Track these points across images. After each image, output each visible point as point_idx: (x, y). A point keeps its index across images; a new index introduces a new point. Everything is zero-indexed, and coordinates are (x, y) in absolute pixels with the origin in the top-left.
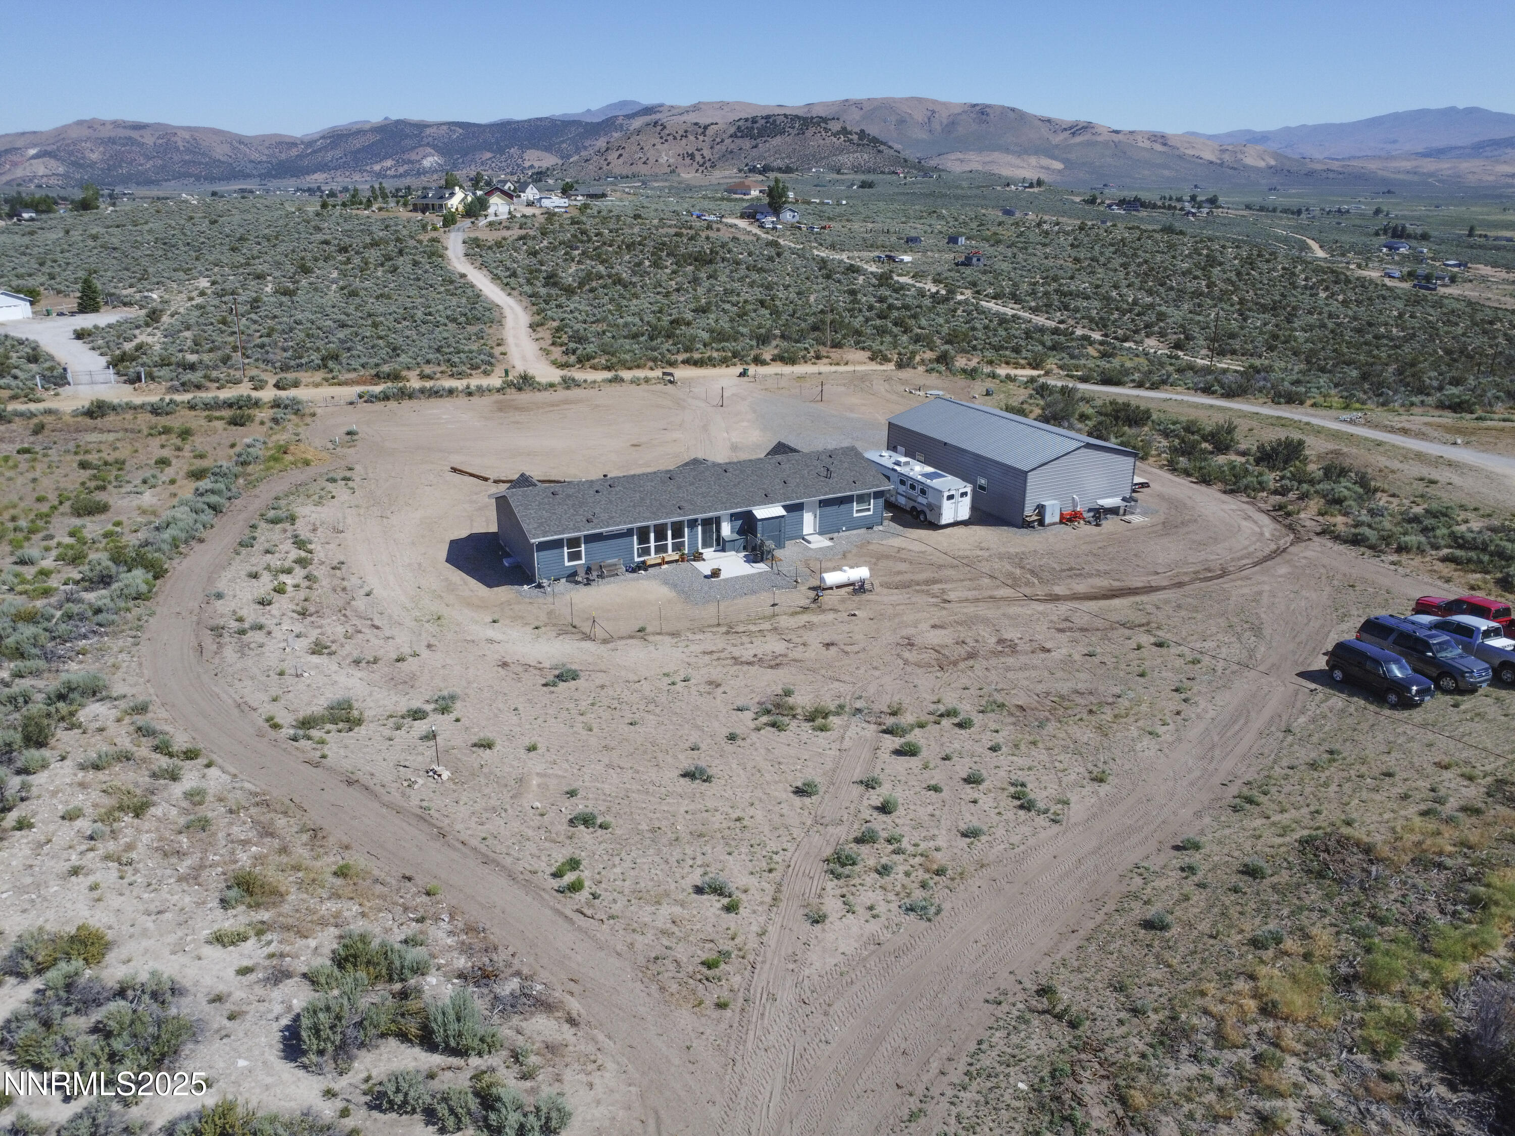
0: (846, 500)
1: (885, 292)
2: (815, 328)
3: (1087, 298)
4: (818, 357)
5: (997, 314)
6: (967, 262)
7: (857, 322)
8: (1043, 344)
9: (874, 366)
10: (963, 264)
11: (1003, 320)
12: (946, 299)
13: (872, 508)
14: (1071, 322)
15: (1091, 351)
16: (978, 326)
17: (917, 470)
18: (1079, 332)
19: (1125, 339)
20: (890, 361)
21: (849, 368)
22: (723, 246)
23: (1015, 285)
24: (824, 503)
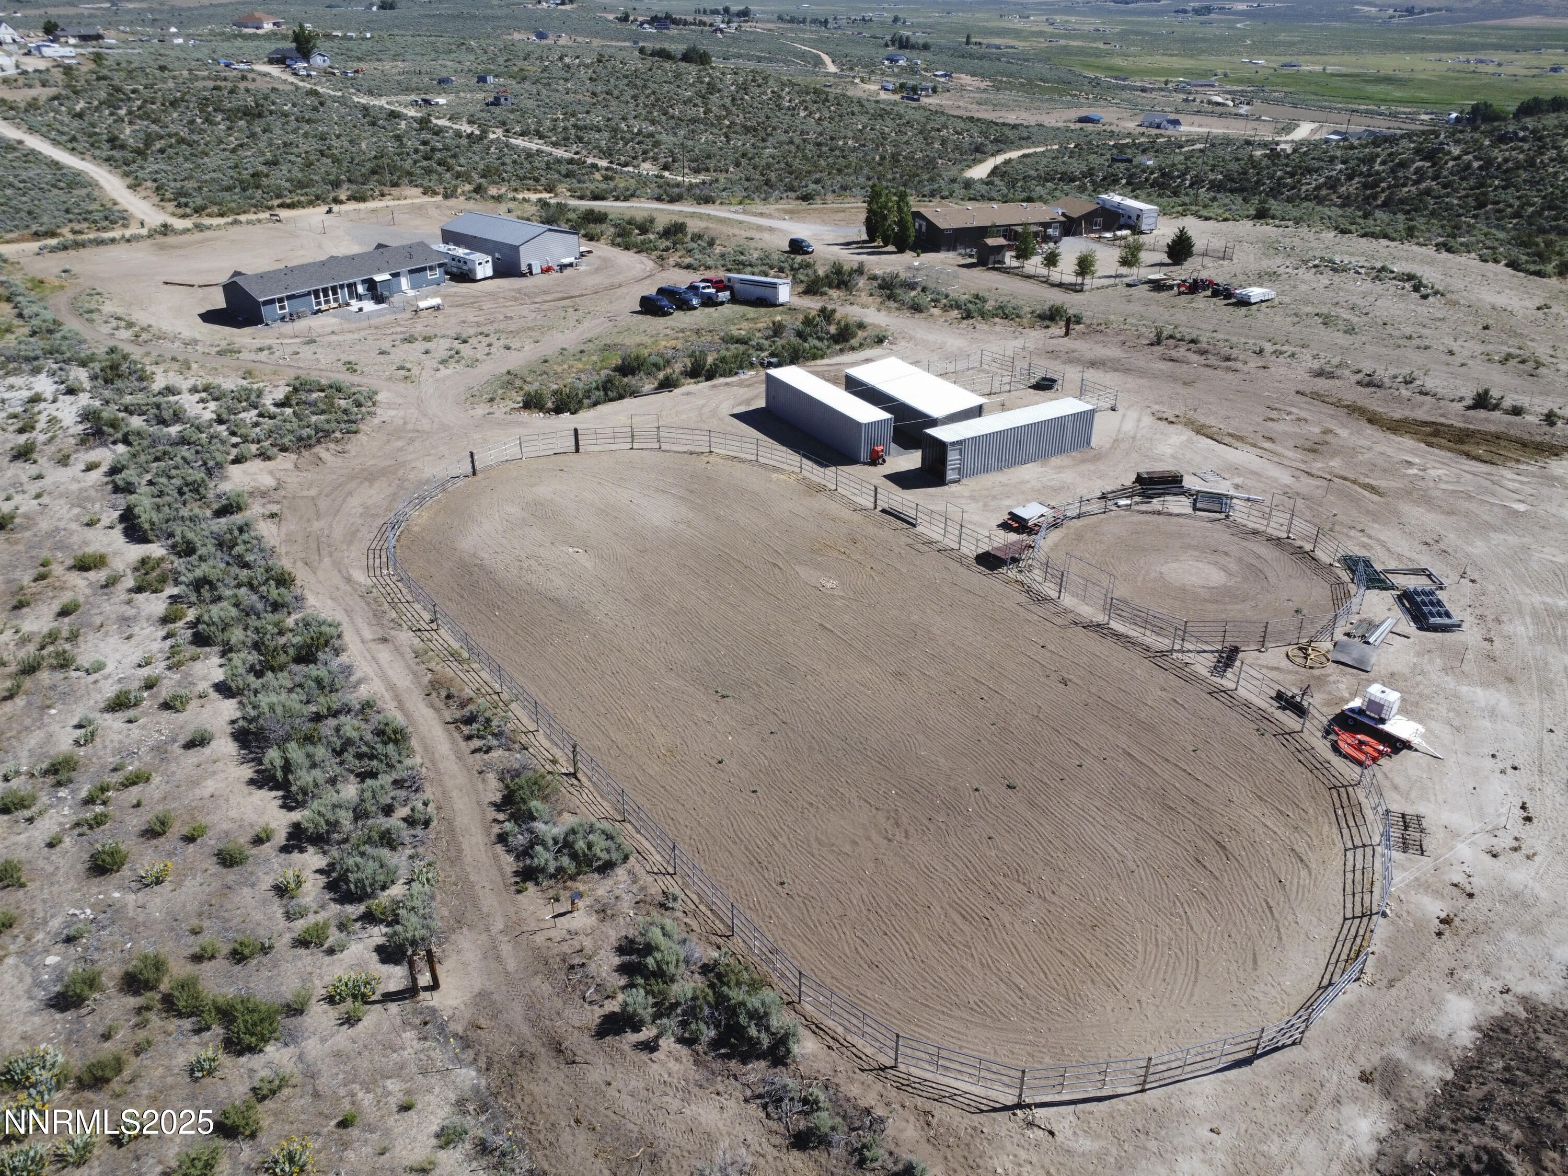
0: (423, 269)
1: (425, 135)
2: (374, 172)
3: (599, 131)
4: (383, 195)
5: (524, 150)
6: (496, 102)
7: (408, 165)
8: (559, 172)
9: (426, 199)
10: (493, 104)
11: (529, 155)
12: (481, 138)
13: (438, 272)
14: (584, 152)
15: (598, 176)
16: (508, 161)
17: (461, 252)
18: (590, 161)
19: (626, 165)
20: (437, 194)
21: (408, 201)
22: (266, 99)
23: (539, 122)
24: (411, 272)
